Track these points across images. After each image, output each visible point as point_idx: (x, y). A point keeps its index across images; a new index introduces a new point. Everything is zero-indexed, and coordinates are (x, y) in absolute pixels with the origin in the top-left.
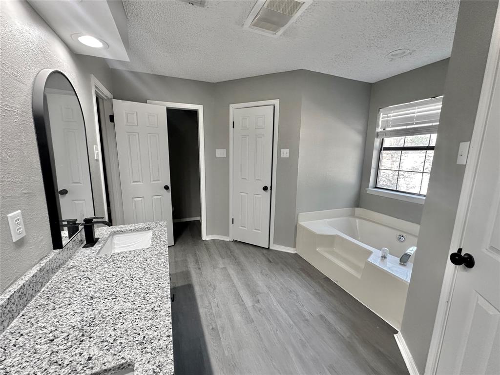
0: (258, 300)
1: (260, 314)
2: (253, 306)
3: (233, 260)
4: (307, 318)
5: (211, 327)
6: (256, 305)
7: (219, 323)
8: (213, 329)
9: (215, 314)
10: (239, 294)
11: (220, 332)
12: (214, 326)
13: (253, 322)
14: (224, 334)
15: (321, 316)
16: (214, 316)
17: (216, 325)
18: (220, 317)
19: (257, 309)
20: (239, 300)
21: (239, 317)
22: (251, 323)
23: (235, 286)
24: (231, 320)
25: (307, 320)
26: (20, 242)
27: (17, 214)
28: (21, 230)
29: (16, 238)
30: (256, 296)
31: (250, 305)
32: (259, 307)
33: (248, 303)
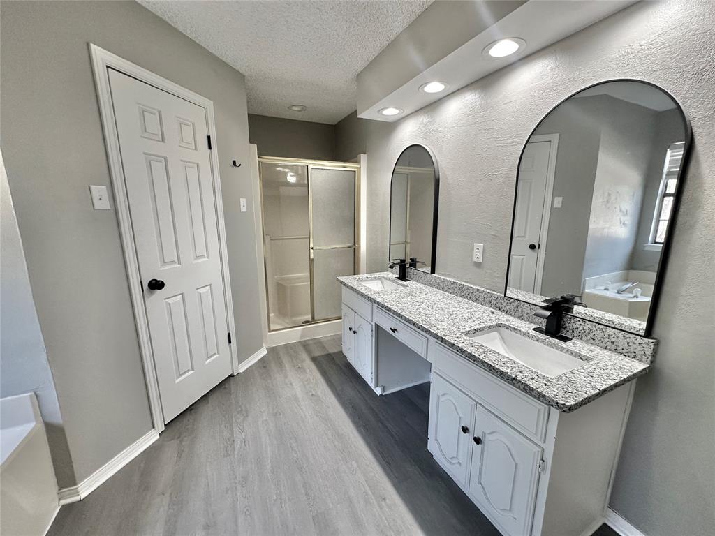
8: (384, 499)
11: (369, 492)
13: (313, 518)
22: (317, 516)
26: (478, 265)
27: (479, 246)
28: (478, 257)
29: (475, 260)
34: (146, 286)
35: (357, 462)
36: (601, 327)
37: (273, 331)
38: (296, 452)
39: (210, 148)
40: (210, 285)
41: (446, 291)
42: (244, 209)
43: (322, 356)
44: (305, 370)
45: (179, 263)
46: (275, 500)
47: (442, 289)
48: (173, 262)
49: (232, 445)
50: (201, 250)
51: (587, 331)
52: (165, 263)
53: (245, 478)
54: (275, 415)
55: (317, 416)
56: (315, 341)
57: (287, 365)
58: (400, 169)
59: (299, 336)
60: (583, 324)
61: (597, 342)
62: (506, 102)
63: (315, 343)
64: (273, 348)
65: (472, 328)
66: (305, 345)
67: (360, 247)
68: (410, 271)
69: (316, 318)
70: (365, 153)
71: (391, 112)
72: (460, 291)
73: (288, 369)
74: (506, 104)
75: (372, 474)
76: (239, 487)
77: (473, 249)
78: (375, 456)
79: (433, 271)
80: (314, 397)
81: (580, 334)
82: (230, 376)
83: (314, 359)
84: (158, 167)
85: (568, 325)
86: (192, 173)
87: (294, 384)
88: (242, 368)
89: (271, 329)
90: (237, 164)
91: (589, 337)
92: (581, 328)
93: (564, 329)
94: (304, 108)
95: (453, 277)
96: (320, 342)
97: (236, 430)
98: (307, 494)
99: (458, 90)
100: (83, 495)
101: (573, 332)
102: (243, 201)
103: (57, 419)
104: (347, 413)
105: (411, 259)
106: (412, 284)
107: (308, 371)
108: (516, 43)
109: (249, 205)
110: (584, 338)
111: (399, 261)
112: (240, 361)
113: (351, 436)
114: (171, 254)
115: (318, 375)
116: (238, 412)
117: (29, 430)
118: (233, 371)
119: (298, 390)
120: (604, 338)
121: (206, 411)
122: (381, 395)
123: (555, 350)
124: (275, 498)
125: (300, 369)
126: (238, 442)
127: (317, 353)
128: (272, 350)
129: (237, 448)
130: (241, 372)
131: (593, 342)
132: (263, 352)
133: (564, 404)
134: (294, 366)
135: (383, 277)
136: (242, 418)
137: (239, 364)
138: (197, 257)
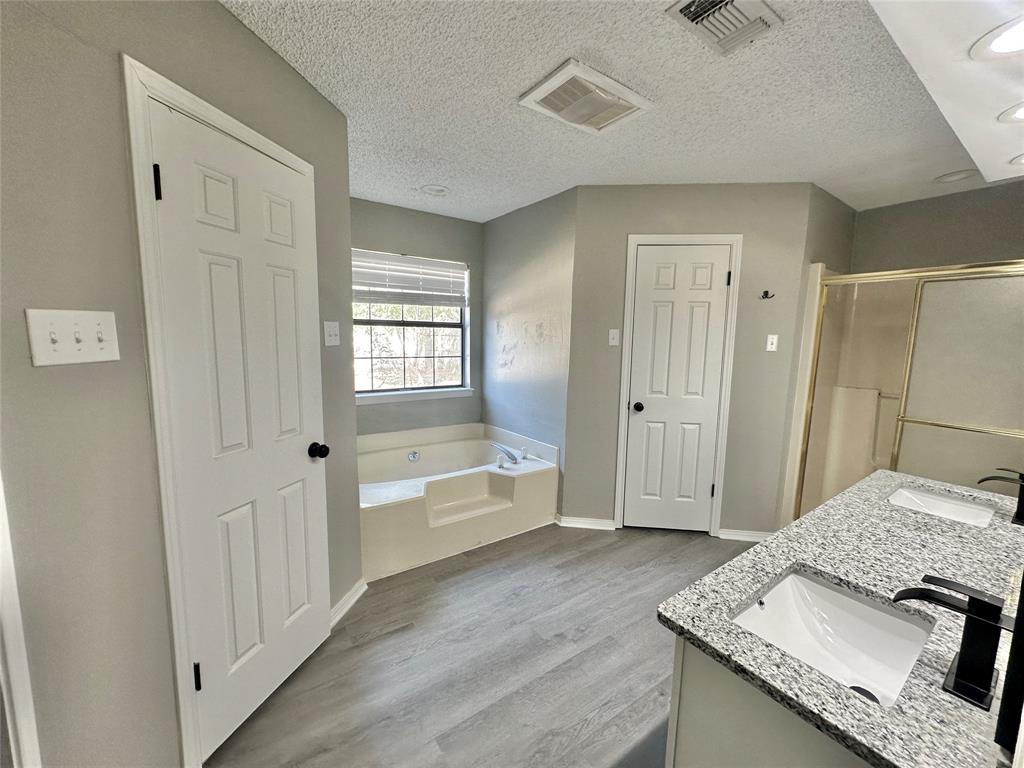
0: (557, 636)
1: (589, 630)
2: (575, 642)
3: (388, 726)
5: (661, 698)
6: (570, 637)
7: (643, 688)
8: (662, 695)
9: (626, 703)
10: (553, 671)
12: (656, 693)
14: (660, 672)
16: (635, 702)
17: (652, 690)
18: (631, 690)
19: (581, 635)
20: (570, 668)
21: (613, 658)
23: (526, 688)
24: (625, 670)
25: (573, 580)
30: (548, 641)
31: (575, 646)
32: (572, 632)
33: (570, 650)
34: (632, 406)
39: (728, 284)
40: (699, 425)
42: (771, 348)
45: (667, 395)
48: (661, 392)
50: (696, 388)
52: (652, 392)
82: (707, 533)
84: (664, 312)
86: (701, 311)
88: (724, 535)
90: (770, 295)
97: (652, 563)
100: (562, 525)
102: (773, 338)
103: (563, 470)
112: (724, 525)
114: (660, 385)
117: (550, 467)
118: (712, 530)
126: (644, 568)
129: (638, 570)
130: (722, 537)
135: (996, 504)
136: (667, 561)
137: (720, 528)
138: (687, 393)
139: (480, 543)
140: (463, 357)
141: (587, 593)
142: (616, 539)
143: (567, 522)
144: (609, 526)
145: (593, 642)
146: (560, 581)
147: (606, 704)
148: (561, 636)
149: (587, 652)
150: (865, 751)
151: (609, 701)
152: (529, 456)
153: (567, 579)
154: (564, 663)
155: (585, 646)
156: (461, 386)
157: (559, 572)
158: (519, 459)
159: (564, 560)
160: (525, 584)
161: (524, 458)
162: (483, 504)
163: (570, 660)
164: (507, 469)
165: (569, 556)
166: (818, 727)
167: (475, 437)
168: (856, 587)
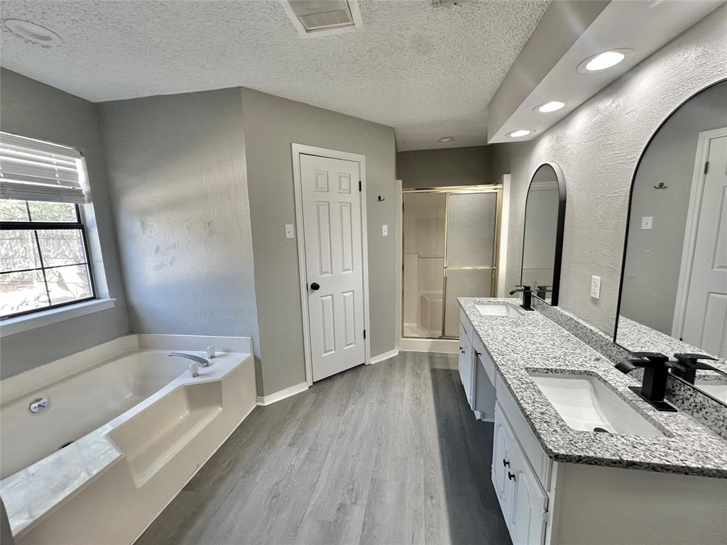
0: (339, 509)
1: (356, 485)
2: (355, 503)
4: (308, 452)
5: (434, 501)
6: (349, 503)
7: (420, 502)
8: (432, 498)
9: (422, 524)
11: (422, 486)
12: (429, 500)
13: (372, 479)
14: (418, 482)
15: (291, 445)
16: (425, 519)
17: (425, 500)
18: (416, 512)
19: (354, 494)
21: (388, 495)
22: (375, 479)
24: (401, 499)
25: (311, 449)
26: (595, 301)
27: (597, 279)
28: (595, 292)
29: (592, 295)
30: (336, 521)
31: (358, 507)
32: (347, 496)
33: (357, 515)
34: (309, 287)
35: (425, 462)
36: (715, 403)
37: (406, 337)
38: (382, 433)
39: (360, 190)
40: (353, 291)
41: (564, 327)
42: (385, 234)
43: (442, 370)
44: (420, 377)
45: (332, 273)
46: (354, 456)
47: (560, 325)
48: (328, 272)
49: (345, 410)
50: (348, 265)
51: (699, 406)
52: (322, 273)
53: (343, 434)
54: (380, 402)
55: (411, 414)
56: (443, 356)
57: (408, 370)
58: (536, 185)
59: (428, 348)
60: (694, 394)
61: (710, 423)
62: (628, 111)
63: (441, 358)
64: (404, 352)
65: (545, 367)
66: (431, 356)
67: (498, 268)
68: (535, 300)
69: (446, 334)
70: (509, 173)
71: (520, 134)
72: (576, 329)
73: (407, 371)
74: (628, 113)
75: (432, 476)
76: (337, 437)
77: (591, 282)
78: (443, 464)
79: (555, 302)
80: (417, 401)
81: (691, 407)
82: (363, 364)
83: (433, 371)
84: (324, 209)
85: (677, 392)
86: (346, 210)
87: (406, 385)
88: (374, 361)
89: (405, 335)
90: (382, 199)
91: (700, 415)
92: (692, 400)
93: (674, 396)
94: (452, 138)
95: (573, 312)
96: (447, 358)
97: (351, 402)
98: (376, 463)
99: (583, 104)
100: (266, 404)
101: (683, 403)
102: (385, 228)
103: (259, 356)
104: (438, 422)
105: (539, 287)
106: (535, 315)
107: (422, 378)
108: (621, 53)
109: (390, 230)
110: (695, 414)
111: (523, 288)
112: (373, 355)
113: (432, 440)
114: (327, 267)
115: (430, 384)
116: (358, 391)
117: (246, 357)
118: (365, 361)
119: (407, 391)
120: (718, 420)
121: (338, 384)
122: (480, 420)
123: (639, 415)
124: (354, 454)
125: (417, 375)
126: (349, 409)
127: (438, 366)
128: (402, 354)
129: (347, 412)
130: (372, 363)
131: (705, 421)
132: (394, 353)
133: (551, 450)
134: (413, 371)
135: (508, 303)
136: (358, 395)
137: (371, 357)
138: (344, 270)
139: (198, 466)
140: (90, 263)
141: (330, 455)
142: (315, 395)
143: (269, 400)
144: (303, 387)
145: (366, 493)
146: (302, 456)
147: (413, 538)
148: (341, 507)
149: (369, 505)
150: (714, 472)
151: (413, 534)
152: (217, 353)
153: (306, 451)
154: (363, 529)
155: (364, 501)
156: (94, 298)
157: (295, 450)
158: (210, 361)
159: (291, 435)
160: (275, 480)
161: (212, 357)
162: (190, 423)
163: (364, 523)
164: (203, 375)
165: (291, 430)
166: (686, 474)
167: (128, 352)
168: (556, 371)
